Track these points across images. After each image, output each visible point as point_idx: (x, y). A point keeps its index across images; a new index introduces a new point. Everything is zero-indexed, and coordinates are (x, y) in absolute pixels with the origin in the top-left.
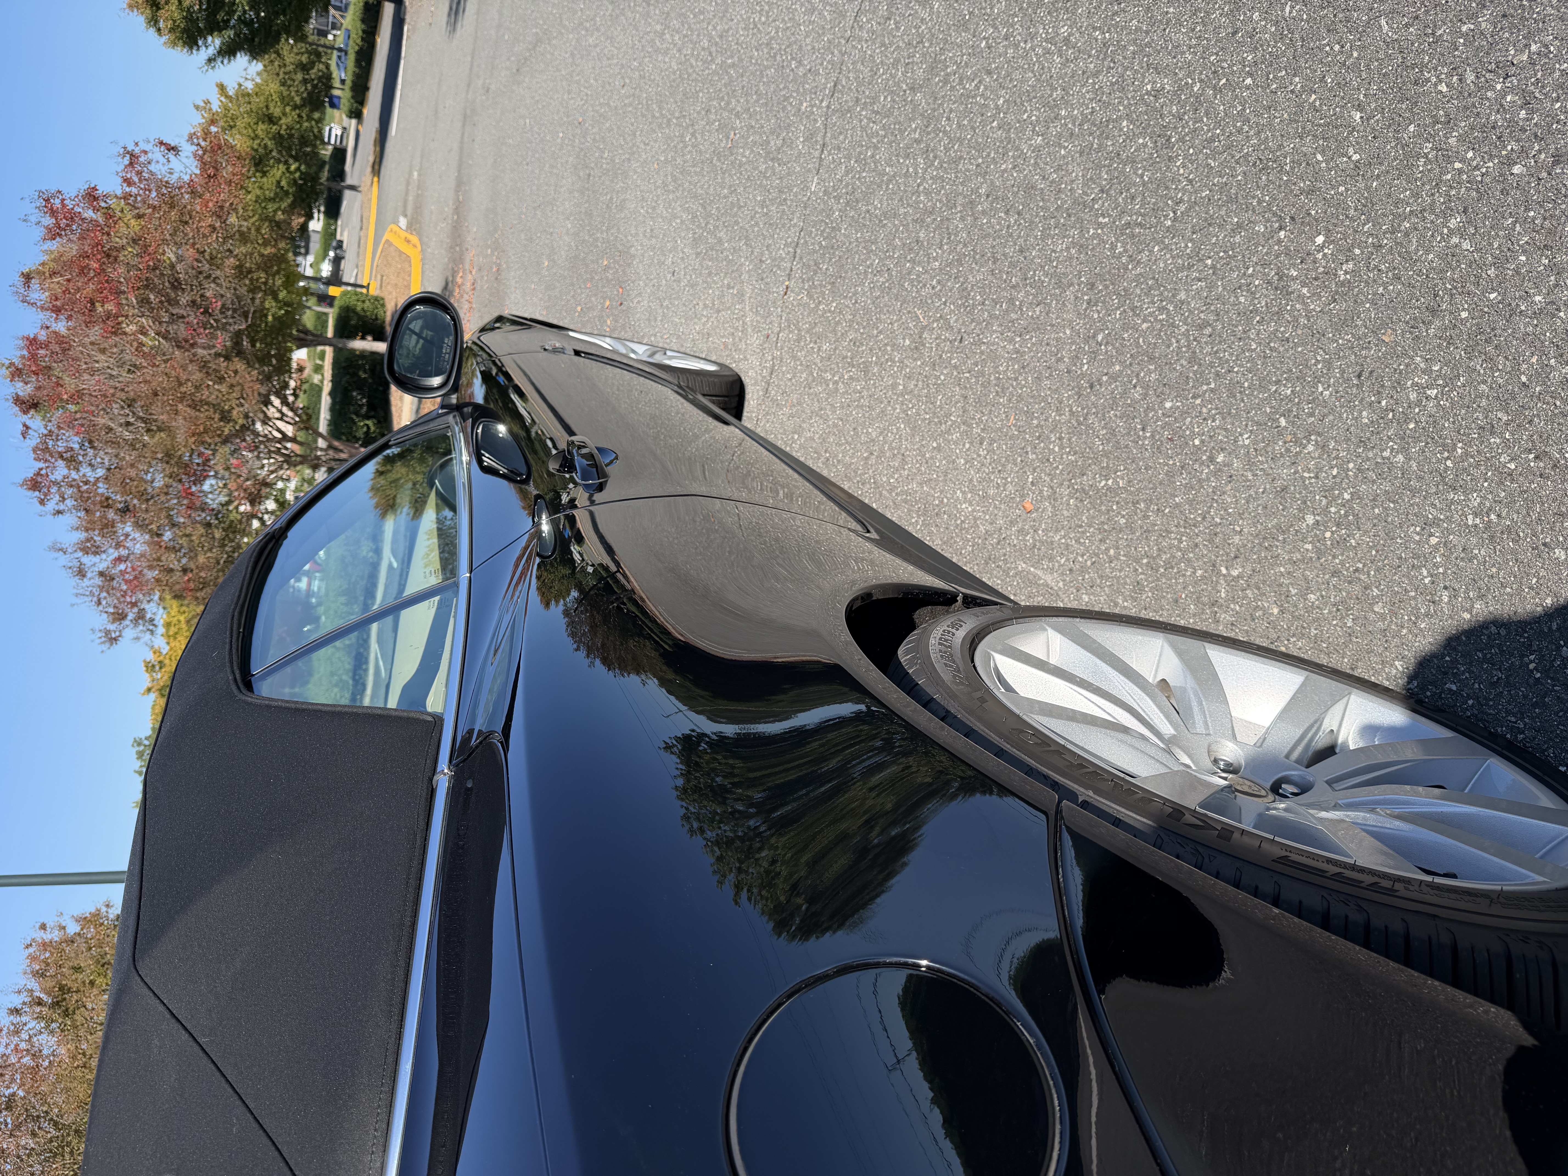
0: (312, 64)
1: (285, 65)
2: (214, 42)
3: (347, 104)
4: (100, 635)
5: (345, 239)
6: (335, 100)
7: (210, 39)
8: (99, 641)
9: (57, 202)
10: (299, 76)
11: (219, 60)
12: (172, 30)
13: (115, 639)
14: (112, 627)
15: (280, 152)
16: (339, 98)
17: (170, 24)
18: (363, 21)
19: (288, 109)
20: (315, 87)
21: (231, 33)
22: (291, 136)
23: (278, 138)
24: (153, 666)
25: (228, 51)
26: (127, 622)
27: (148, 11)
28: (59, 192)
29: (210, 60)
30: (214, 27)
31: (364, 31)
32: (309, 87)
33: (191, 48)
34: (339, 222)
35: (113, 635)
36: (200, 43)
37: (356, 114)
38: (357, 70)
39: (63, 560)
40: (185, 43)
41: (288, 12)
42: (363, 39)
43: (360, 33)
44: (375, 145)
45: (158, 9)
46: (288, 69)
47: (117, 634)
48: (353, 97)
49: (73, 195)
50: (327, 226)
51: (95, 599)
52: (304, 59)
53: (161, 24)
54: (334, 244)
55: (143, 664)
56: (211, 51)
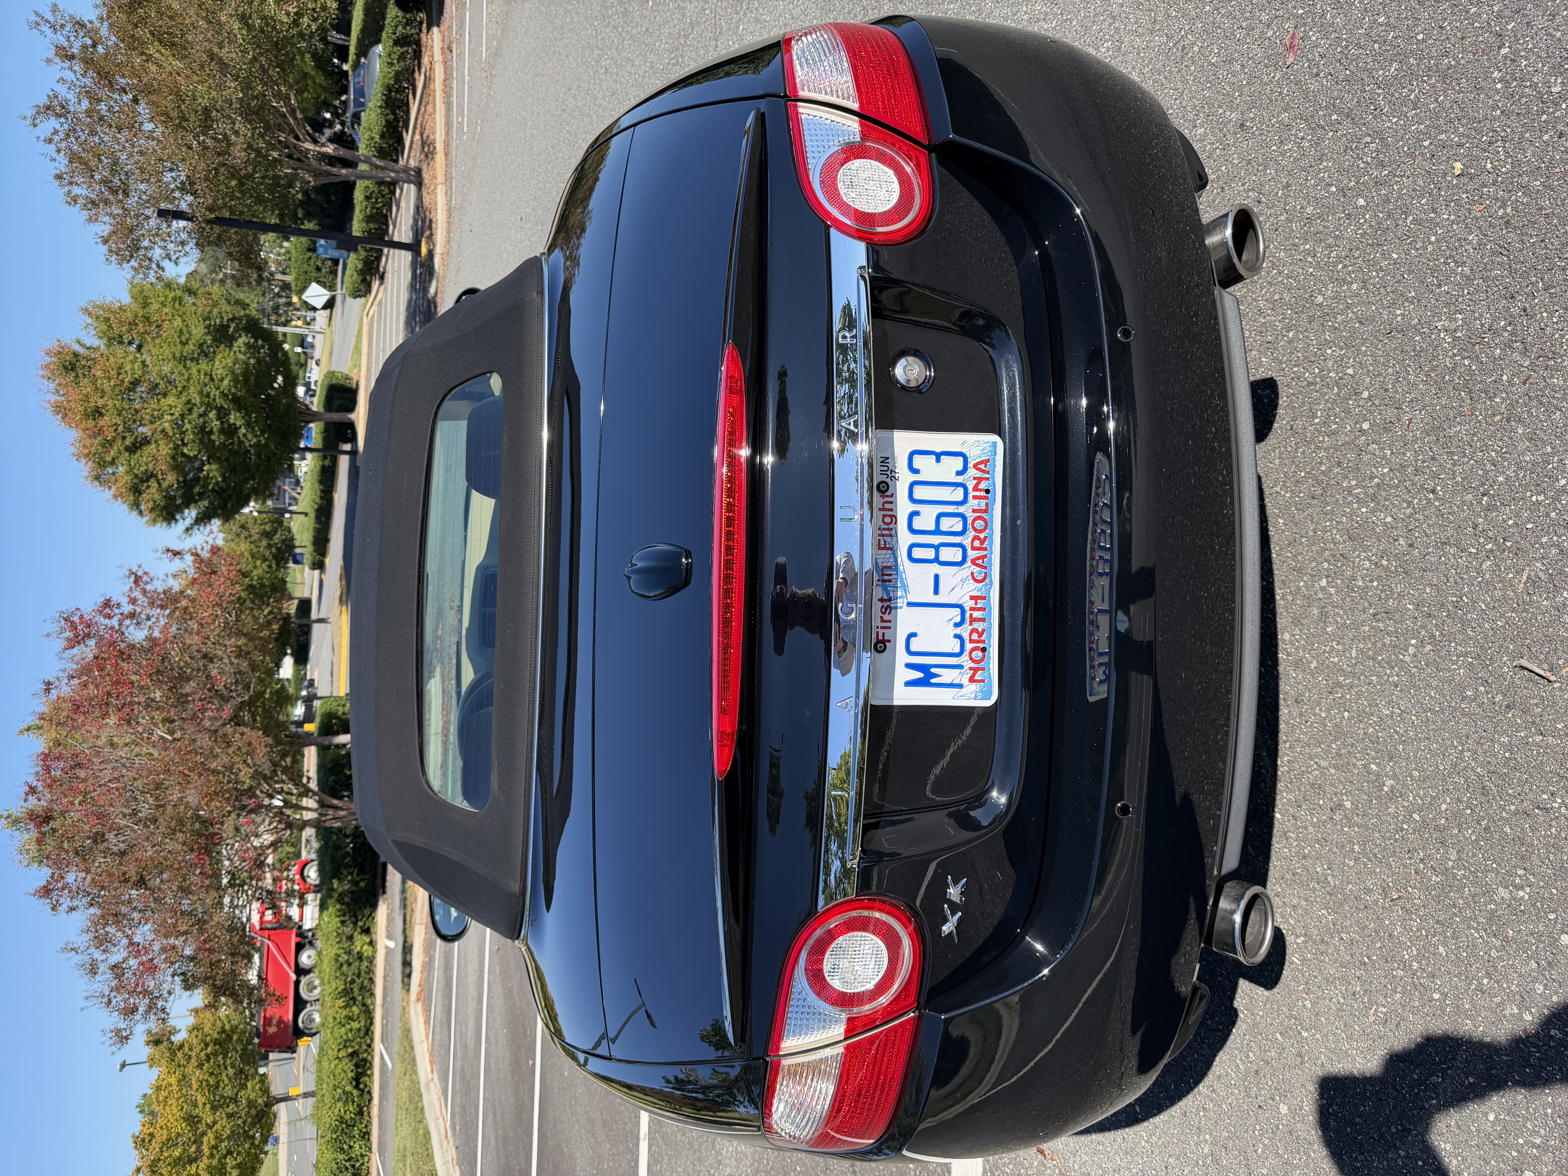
0: (275, 531)
1: (250, 536)
2: (191, 514)
3: (310, 558)
4: (110, 1035)
5: (316, 676)
6: (299, 558)
7: (186, 511)
8: (111, 1041)
9: (76, 619)
10: (264, 543)
11: (196, 527)
12: (152, 510)
13: (127, 1038)
14: (123, 1026)
15: (253, 601)
16: (302, 554)
17: (150, 505)
18: (321, 482)
19: (258, 563)
20: (279, 549)
21: (206, 503)
22: (262, 586)
23: (251, 588)
24: (143, 1140)
25: (203, 519)
26: (138, 1017)
27: (131, 498)
28: (78, 609)
29: (187, 530)
30: (189, 500)
31: (322, 491)
32: (274, 550)
33: (169, 524)
34: (309, 667)
35: (124, 1034)
36: (178, 517)
37: (319, 565)
38: (318, 526)
39: (76, 959)
40: (165, 519)
41: (257, 476)
42: (321, 498)
43: (319, 493)
44: (341, 580)
45: (140, 494)
46: (253, 539)
47: (128, 1032)
48: (315, 551)
49: (90, 610)
50: (297, 672)
51: (105, 1000)
52: (268, 528)
53: (142, 507)
54: (306, 683)
55: (131, 1140)
56: (188, 522)
